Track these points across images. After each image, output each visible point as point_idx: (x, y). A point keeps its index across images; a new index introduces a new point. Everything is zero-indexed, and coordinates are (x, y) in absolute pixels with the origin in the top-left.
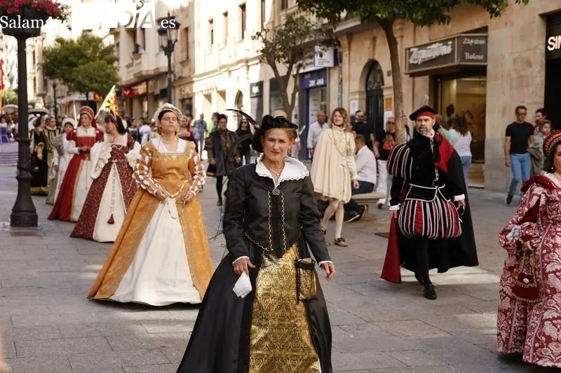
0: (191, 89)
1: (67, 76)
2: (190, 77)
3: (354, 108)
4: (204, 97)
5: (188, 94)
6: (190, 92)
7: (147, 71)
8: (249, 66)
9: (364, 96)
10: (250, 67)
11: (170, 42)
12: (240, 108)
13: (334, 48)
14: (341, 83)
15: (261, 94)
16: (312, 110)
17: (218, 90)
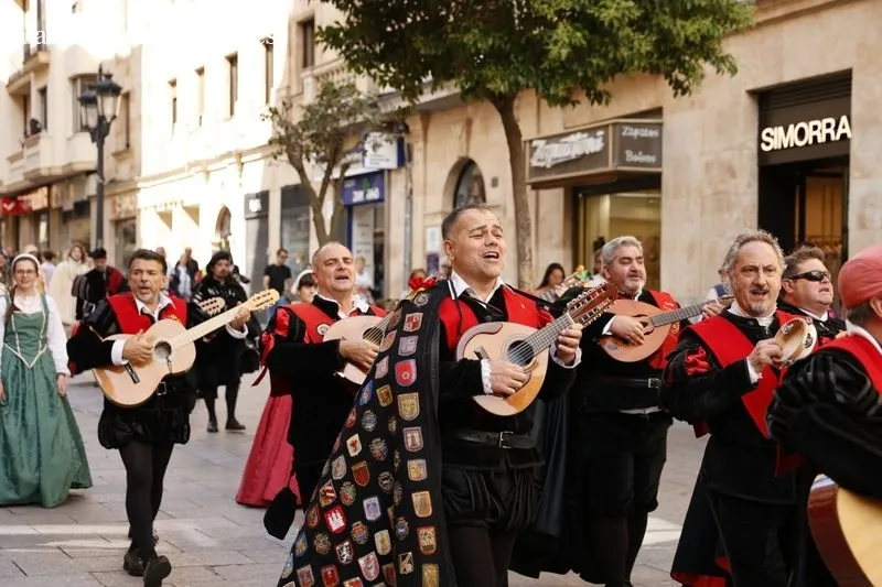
0: (134, 203)
2: (131, 180)
3: (433, 240)
4: (158, 218)
5: (128, 211)
6: (131, 208)
7: (49, 168)
8: (242, 164)
10: (245, 166)
11: (101, 119)
12: (225, 238)
13: (398, 135)
14: (410, 196)
15: (264, 214)
16: (358, 243)
17: (185, 205)
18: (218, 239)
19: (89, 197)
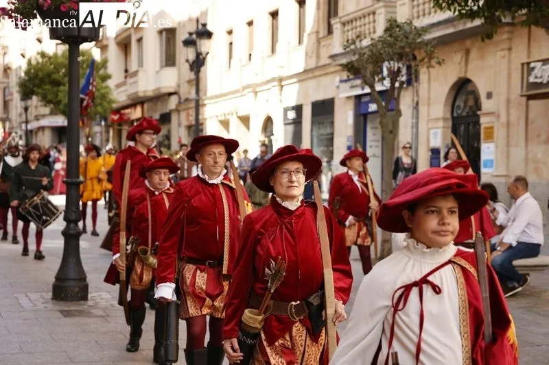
0: (202, 114)
1: (50, 97)
2: (200, 98)
3: (435, 139)
4: (218, 124)
7: (144, 91)
8: (282, 86)
9: (450, 124)
10: (284, 88)
11: (198, 54)
12: (269, 137)
13: (408, 63)
14: (416, 106)
15: (299, 120)
16: (371, 141)
17: (239, 115)
18: (263, 138)
19: (170, 111)
